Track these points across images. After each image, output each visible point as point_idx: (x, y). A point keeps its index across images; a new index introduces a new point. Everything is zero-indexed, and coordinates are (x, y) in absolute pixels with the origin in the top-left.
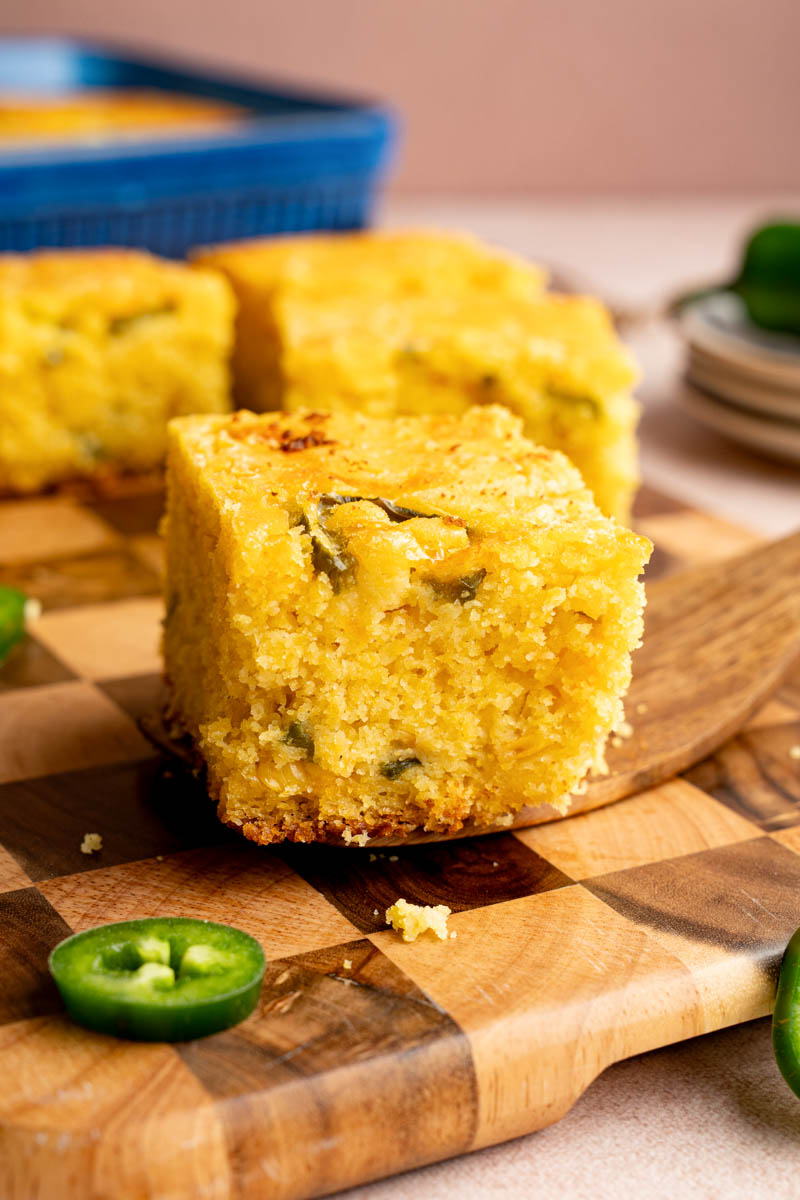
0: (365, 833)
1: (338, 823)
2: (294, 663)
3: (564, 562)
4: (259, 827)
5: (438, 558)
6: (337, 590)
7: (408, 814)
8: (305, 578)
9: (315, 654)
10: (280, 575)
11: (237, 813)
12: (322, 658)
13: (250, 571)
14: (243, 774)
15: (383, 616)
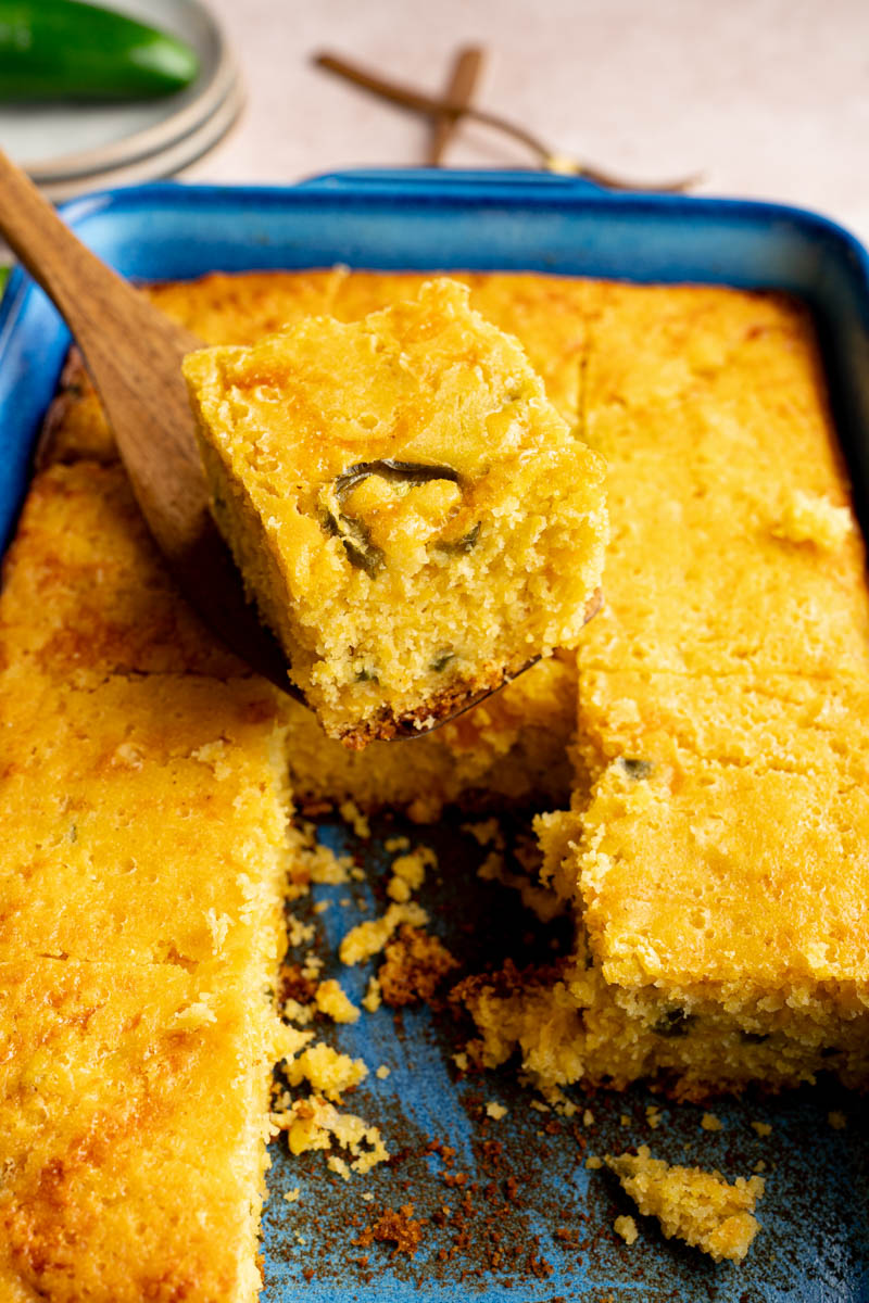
0: (430, 717)
1: (408, 716)
2: (353, 631)
3: (540, 494)
4: (353, 737)
5: (443, 525)
6: (373, 577)
7: (458, 689)
8: (346, 579)
9: (366, 621)
10: (328, 584)
11: (334, 731)
12: (374, 622)
13: (305, 589)
14: (332, 707)
15: (412, 581)
